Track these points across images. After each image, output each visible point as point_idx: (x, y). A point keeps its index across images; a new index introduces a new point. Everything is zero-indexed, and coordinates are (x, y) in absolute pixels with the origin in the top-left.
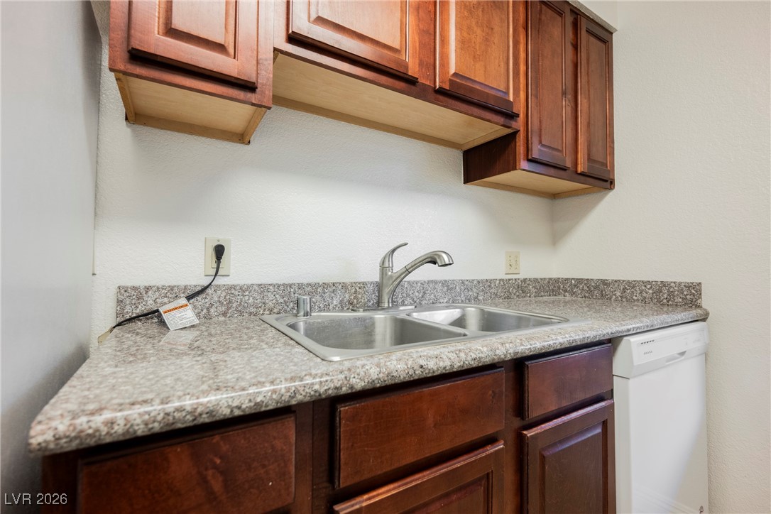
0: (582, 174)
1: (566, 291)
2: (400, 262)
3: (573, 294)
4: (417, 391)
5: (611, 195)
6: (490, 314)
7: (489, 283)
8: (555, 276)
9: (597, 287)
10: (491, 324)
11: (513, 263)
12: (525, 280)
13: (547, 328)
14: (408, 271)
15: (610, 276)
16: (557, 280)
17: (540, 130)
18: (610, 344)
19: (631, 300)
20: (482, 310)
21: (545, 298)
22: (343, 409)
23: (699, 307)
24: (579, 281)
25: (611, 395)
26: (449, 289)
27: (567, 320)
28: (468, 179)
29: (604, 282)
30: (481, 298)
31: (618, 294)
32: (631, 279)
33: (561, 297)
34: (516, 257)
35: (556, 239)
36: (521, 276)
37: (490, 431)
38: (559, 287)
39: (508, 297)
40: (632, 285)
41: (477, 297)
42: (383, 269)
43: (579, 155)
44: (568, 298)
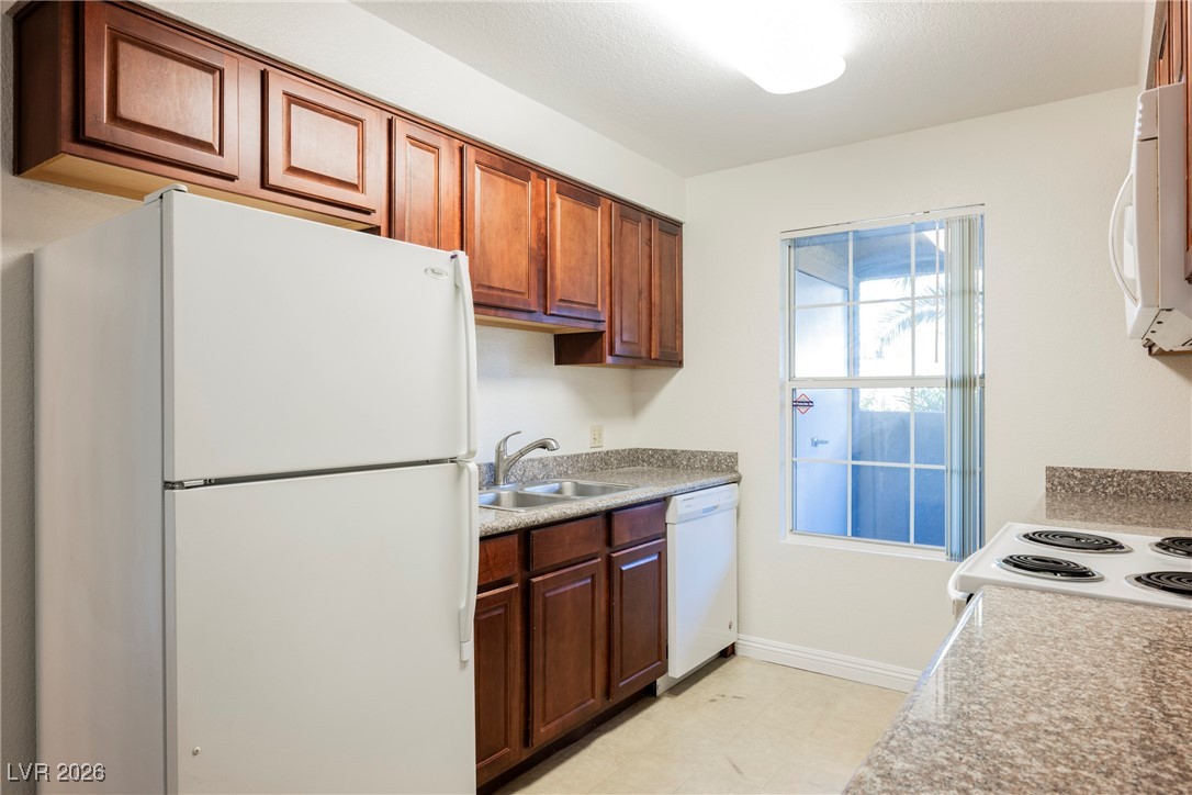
0: (655, 359)
1: (644, 461)
2: (512, 449)
3: (650, 464)
4: (565, 526)
5: (681, 372)
6: (582, 486)
7: (577, 457)
8: (634, 446)
9: (669, 457)
10: (582, 491)
11: (597, 436)
12: (608, 452)
13: (624, 493)
14: (522, 454)
15: (678, 447)
16: (636, 450)
17: (622, 330)
18: (664, 501)
19: (693, 468)
20: (576, 483)
21: (626, 469)
22: (534, 532)
23: (736, 472)
24: (655, 451)
25: (664, 535)
26: (544, 466)
27: (638, 487)
28: (558, 362)
29: (674, 452)
30: (570, 472)
31: (685, 463)
32: (694, 449)
33: (639, 468)
34: (600, 430)
35: (636, 408)
36: (604, 449)
37: (594, 551)
38: (638, 458)
39: (593, 470)
40: (694, 454)
41: (566, 472)
42: (499, 453)
43: (653, 343)
44: (646, 468)
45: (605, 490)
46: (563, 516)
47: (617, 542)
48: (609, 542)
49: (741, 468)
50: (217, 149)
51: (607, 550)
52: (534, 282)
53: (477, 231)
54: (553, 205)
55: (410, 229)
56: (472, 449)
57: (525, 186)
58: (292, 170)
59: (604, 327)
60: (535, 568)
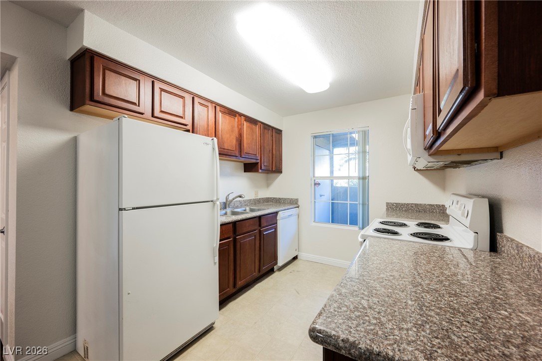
0: (274, 171)
2: (230, 198)
3: (272, 202)
4: (247, 221)
5: (282, 175)
7: (250, 200)
10: (252, 210)
11: (256, 194)
12: (260, 199)
14: (234, 199)
15: (281, 197)
16: (268, 198)
17: (264, 162)
18: (277, 213)
19: (285, 203)
20: (250, 208)
21: (265, 204)
22: (237, 223)
24: (274, 198)
25: (276, 223)
26: (241, 203)
28: (245, 171)
29: (280, 198)
30: (248, 205)
31: (283, 202)
33: (269, 203)
34: (257, 192)
35: (268, 185)
36: (259, 198)
37: (255, 228)
38: (269, 200)
39: (255, 204)
40: (286, 199)
42: (227, 199)
43: (273, 166)
44: (271, 203)
45: (259, 210)
46: (246, 218)
47: (262, 226)
48: (260, 225)
49: (299, 203)
50: (138, 104)
51: (259, 228)
52: (237, 147)
53: (220, 132)
54: (243, 124)
55: (199, 131)
56: (218, 197)
57: (235, 118)
58: (162, 112)
59: (259, 161)
60: (237, 234)
